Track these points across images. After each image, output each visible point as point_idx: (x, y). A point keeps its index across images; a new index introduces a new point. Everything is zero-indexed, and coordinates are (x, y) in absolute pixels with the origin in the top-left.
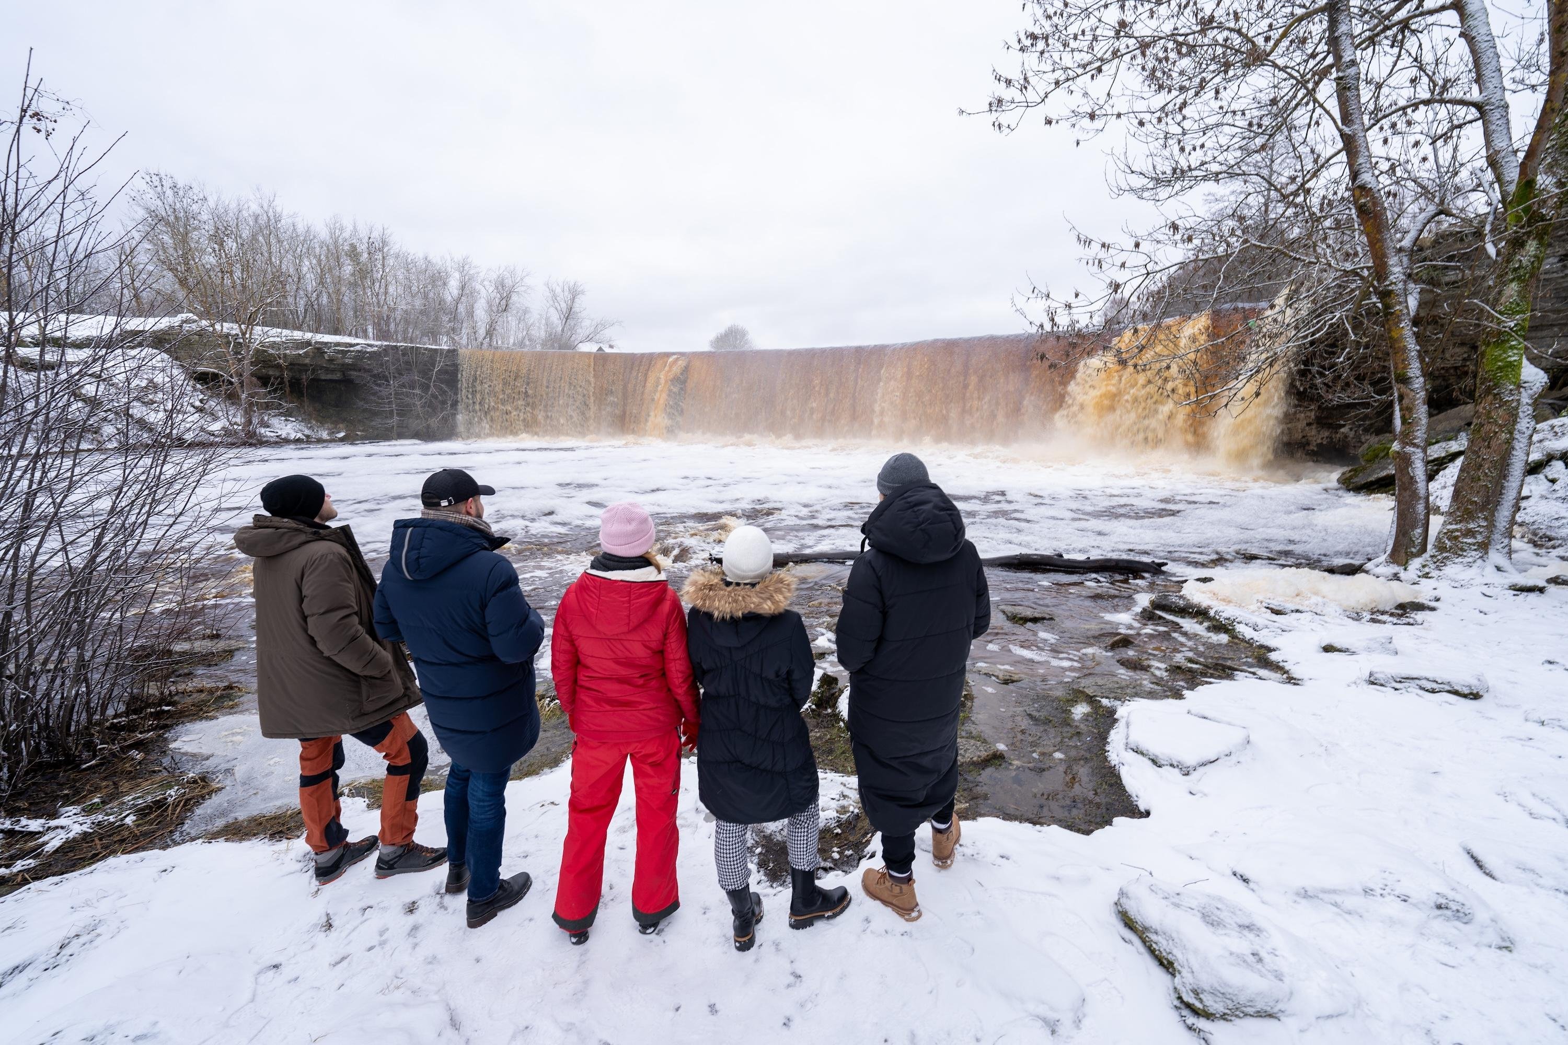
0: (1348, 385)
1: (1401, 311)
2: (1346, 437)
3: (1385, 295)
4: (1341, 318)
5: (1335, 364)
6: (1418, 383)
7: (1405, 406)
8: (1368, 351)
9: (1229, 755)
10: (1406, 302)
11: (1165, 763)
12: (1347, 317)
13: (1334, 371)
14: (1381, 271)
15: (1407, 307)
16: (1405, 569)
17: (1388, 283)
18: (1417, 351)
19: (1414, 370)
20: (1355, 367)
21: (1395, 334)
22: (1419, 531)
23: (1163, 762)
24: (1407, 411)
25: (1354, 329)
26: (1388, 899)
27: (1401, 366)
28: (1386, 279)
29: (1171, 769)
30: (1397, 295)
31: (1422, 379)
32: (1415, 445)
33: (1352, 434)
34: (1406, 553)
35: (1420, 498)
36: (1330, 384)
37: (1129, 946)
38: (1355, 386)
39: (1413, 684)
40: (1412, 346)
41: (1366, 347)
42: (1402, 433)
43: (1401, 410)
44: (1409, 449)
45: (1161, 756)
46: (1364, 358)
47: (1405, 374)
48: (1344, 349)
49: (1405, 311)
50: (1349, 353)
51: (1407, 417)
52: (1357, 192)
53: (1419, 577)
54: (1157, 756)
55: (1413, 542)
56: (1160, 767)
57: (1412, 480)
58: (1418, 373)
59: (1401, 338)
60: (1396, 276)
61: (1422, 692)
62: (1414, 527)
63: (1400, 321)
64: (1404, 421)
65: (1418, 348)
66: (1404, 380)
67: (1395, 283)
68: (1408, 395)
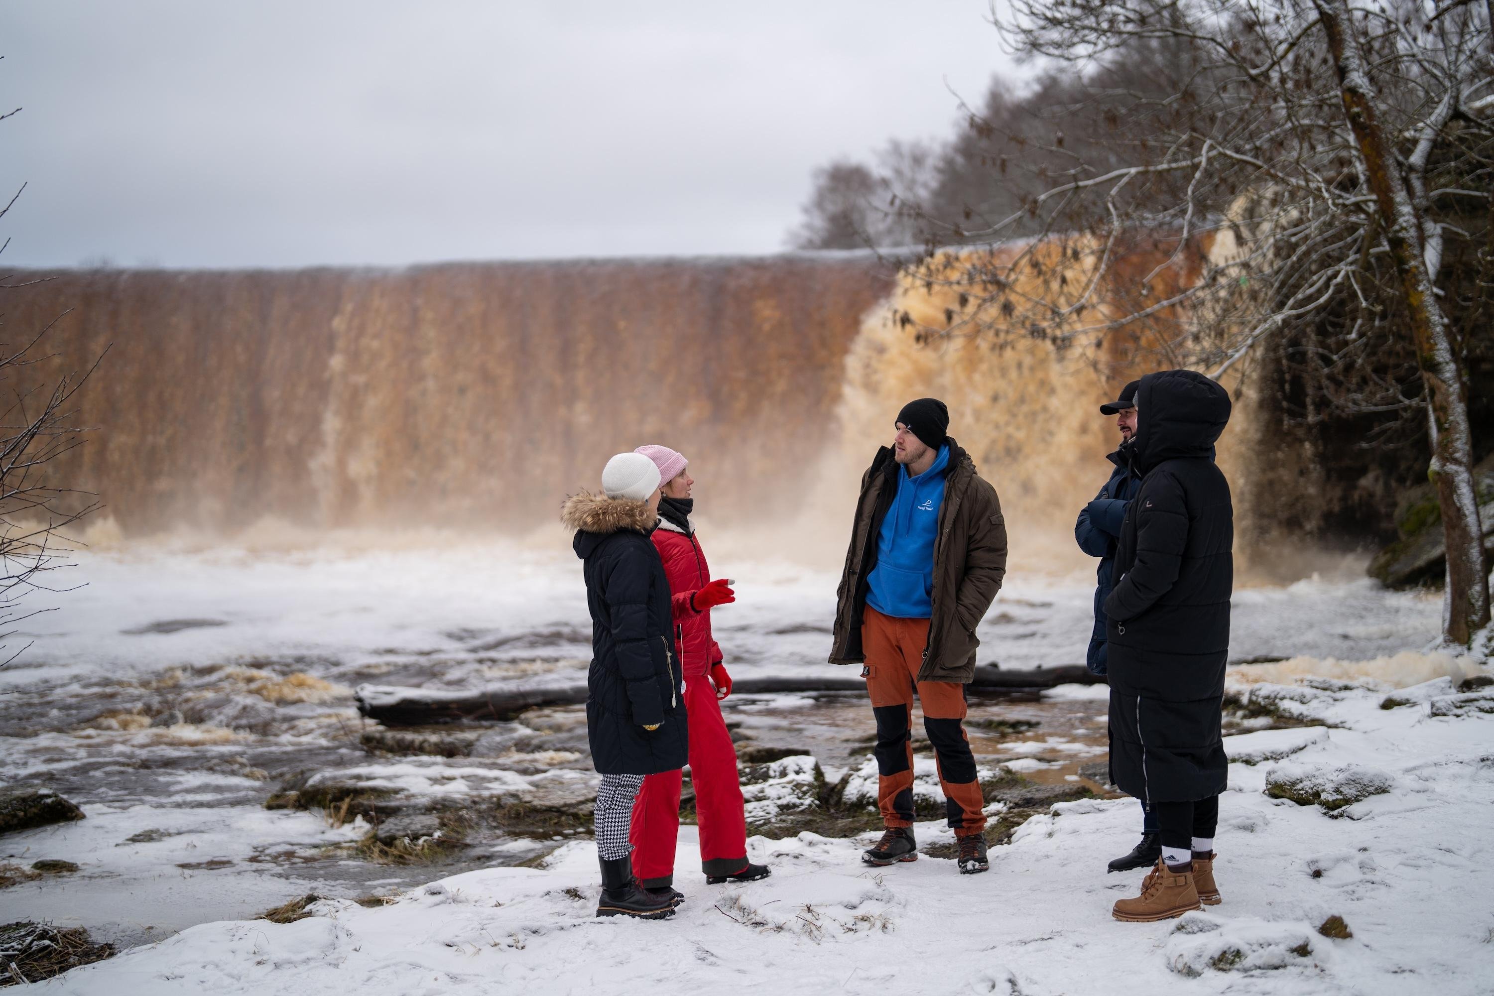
0: (1364, 381)
1: (1417, 267)
2: (1371, 495)
3: (1397, 243)
4: (1347, 276)
5: (1346, 343)
6: (1449, 370)
7: (1437, 403)
8: (1386, 323)
9: (1314, 743)
10: (1422, 255)
11: (1259, 759)
12: (1353, 272)
13: (1345, 356)
14: (1388, 210)
15: (1424, 263)
16: (1469, 649)
17: (1396, 227)
18: (1443, 325)
19: (1442, 352)
20: (1371, 349)
21: (1414, 301)
22: (1477, 588)
23: (1257, 759)
24: (1442, 410)
25: (1364, 291)
26: (1450, 765)
27: (1426, 346)
28: (1394, 221)
29: (1266, 762)
30: (1410, 245)
31: (1452, 366)
32: (1457, 462)
33: (1379, 489)
34: (1467, 623)
35: (1472, 538)
36: (1341, 378)
37: (1283, 806)
38: (1376, 384)
39: (1472, 707)
40: (1436, 317)
41: (1383, 316)
42: (1440, 443)
43: (1435, 410)
44: (1451, 467)
45: (1254, 754)
46: (1382, 336)
47: (1432, 359)
48: (1354, 320)
49: (1422, 269)
50: (1361, 326)
51: (1443, 420)
52: (1348, 97)
53: (1486, 656)
54: (1249, 755)
55: (1473, 605)
56: (1254, 765)
57: (1460, 513)
58: (1447, 356)
59: (1421, 308)
60: (1406, 218)
61: (1481, 714)
62: (1470, 584)
63: (1418, 283)
64: (1440, 428)
65: (1446, 321)
66: (1434, 367)
67: (1405, 229)
68: (1439, 388)
